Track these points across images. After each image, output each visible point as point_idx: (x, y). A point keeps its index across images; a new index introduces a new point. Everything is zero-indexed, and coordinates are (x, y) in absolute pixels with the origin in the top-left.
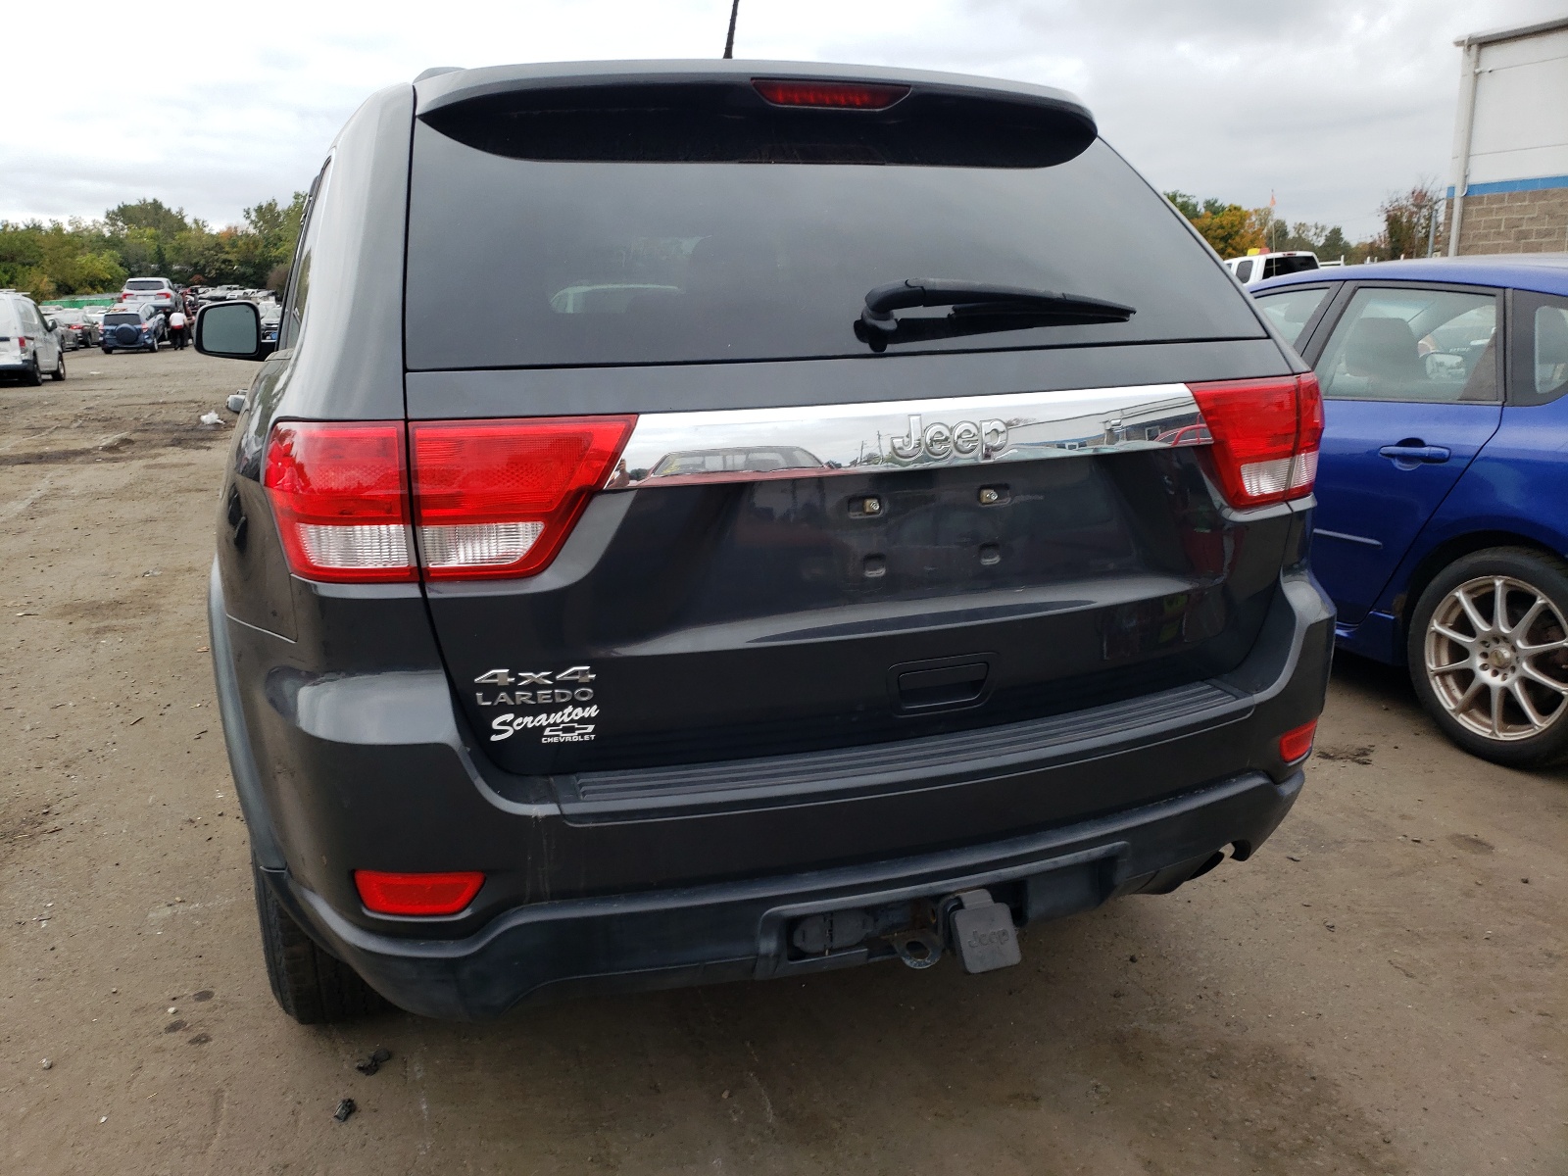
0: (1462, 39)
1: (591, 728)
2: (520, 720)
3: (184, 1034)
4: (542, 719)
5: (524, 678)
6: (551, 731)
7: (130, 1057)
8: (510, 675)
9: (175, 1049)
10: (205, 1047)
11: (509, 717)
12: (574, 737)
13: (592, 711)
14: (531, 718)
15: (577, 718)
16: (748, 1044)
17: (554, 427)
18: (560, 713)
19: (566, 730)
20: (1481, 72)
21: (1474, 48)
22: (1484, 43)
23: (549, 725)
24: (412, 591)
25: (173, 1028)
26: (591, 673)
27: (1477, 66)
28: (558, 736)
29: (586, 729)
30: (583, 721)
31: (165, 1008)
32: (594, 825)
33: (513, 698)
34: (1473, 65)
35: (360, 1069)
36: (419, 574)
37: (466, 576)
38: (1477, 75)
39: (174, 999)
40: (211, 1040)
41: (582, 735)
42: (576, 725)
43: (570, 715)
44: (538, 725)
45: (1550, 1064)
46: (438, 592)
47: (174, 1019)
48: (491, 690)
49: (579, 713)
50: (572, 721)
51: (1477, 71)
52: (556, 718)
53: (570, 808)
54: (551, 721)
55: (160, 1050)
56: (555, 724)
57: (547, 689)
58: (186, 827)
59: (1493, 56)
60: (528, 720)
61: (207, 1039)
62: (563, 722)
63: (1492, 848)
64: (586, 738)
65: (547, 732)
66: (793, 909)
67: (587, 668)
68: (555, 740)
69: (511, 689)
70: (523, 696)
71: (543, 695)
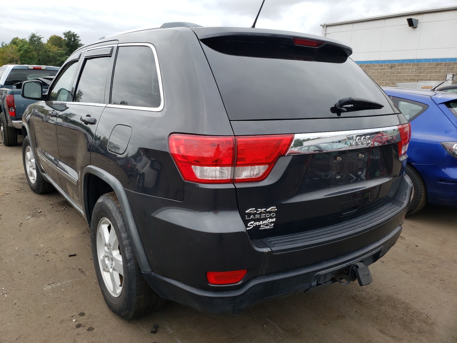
0: (322, 24)
1: (273, 224)
2: (255, 223)
3: (84, 328)
4: (261, 223)
5: (259, 211)
6: (263, 226)
7: (69, 338)
8: (255, 210)
9: (84, 333)
10: (94, 331)
11: (252, 222)
12: (268, 227)
13: (274, 220)
14: (258, 222)
15: (270, 222)
16: (262, 310)
17: (274, 138)
18: (266, 221)
19: (266, 226)
20: (327, 33)
21: (325, 27)
22: (327, 26)
23: (263, 224)
24: (231, 186)
25: (79, 326)
26: (276, 209)
27: (326, 32)
28: (264, 227)
29: (271, 225)
30: (271, 223)
31: (71, 320)
32: (280, 253)
33: (255, 216)
34: (325, 31)
35: (152, 332)
36: (232, 181)
37: (245, 181)
38: (326, 34)
39: (72, 316)
40: (94, 329)
41: (270, 227)
42: (269, 224)
43: (268, 221)
44: (260, 224)
45: (450, 293)
46: (239, 186)
47: (77, 323)
48: (249, 214)
49: (271, 220)
50: (269, 223)
51: (326, 33)
52: (265, 222)
53: (274, 249)
54: (263, 223)
55: (78, 334)
56: (264, 224)
57: (264, 214)
58: (36, 257)
59: (329, 29)
60: (257, 223)
61: (93, 329)
62: (266, 223)
63: (404, 238)
64: (271, 227)
65: (261, 226)
66: (322, 273)
67: (275, 207)
68: (263, 228)
69: (254, 214)
70: (258, 216)
71: (263, 216)
